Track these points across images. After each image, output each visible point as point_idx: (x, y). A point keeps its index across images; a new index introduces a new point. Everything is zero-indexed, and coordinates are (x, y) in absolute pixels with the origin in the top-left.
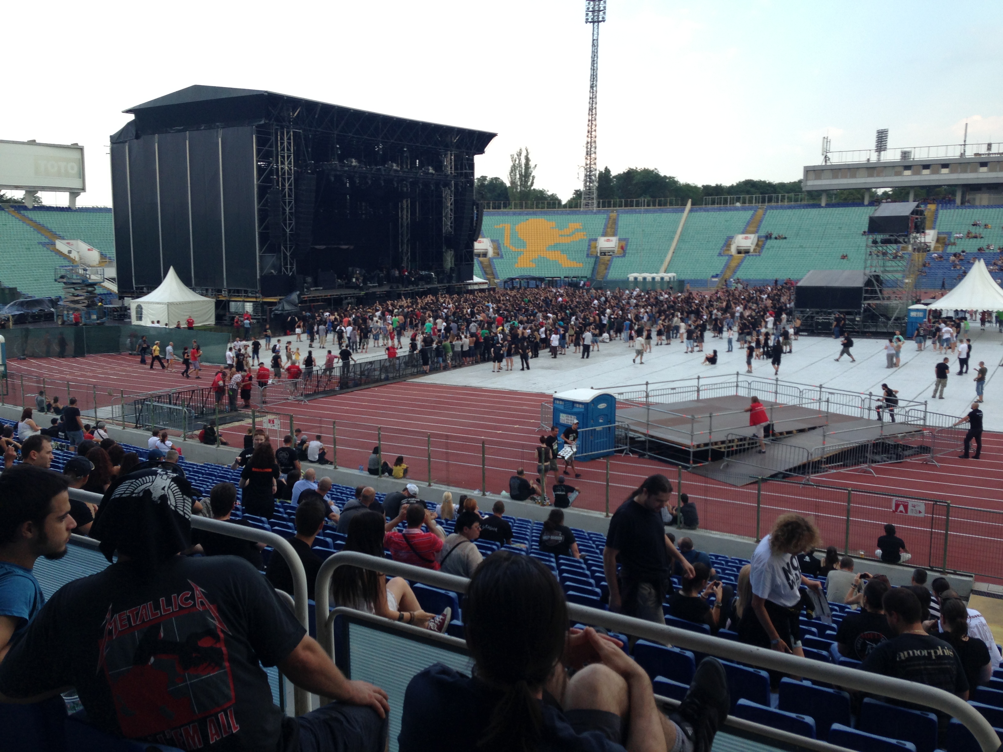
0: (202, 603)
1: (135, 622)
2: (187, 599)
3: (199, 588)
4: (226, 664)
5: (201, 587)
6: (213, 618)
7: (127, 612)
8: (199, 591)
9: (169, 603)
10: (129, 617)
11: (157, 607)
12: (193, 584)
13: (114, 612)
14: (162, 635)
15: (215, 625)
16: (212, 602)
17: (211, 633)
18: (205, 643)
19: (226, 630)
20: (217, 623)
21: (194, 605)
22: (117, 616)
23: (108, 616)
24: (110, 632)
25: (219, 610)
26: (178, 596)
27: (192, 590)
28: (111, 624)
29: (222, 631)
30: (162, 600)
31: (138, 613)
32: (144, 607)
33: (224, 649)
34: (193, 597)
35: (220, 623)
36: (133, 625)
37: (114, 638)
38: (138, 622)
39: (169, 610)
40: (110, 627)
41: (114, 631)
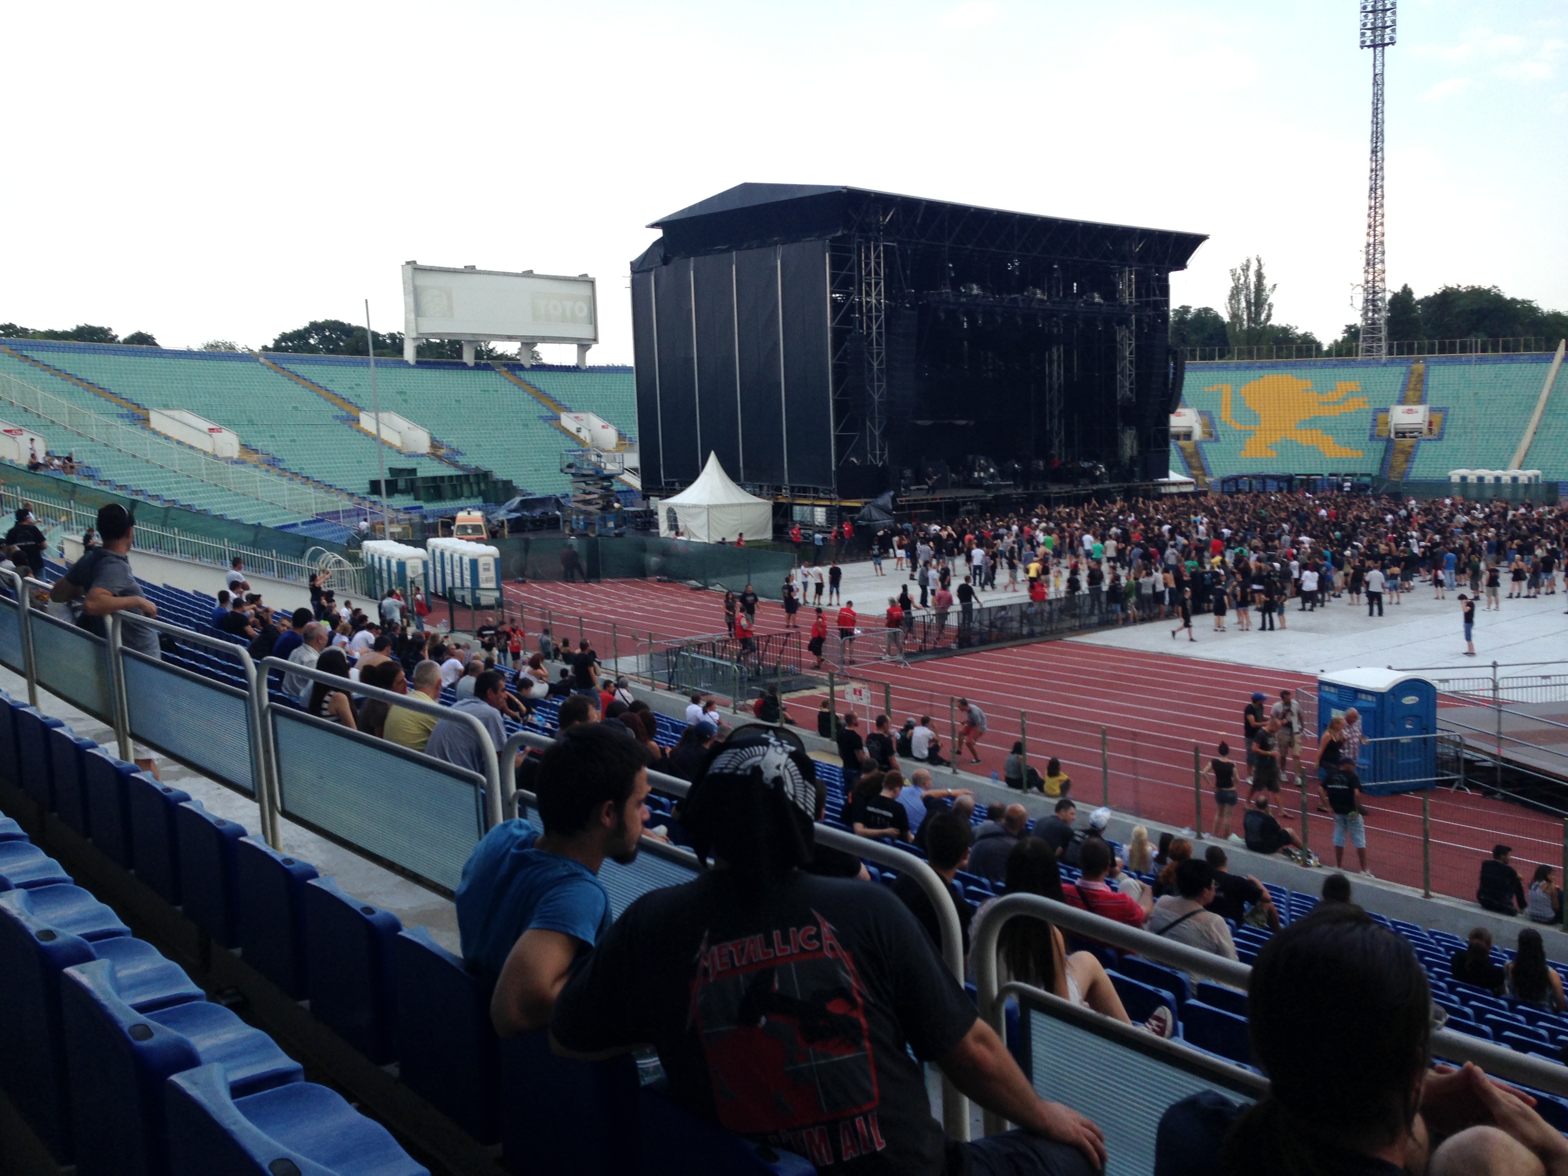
0: (832, 948)
1: (740, 961)
2: (811, 938)
3: (827, 924)
4: (867, 1044)
5: (830, 922)
6: (847, 972)
7: (729, 946)
8: (827, 928)
9: (786, 940)
10: (731, 954)
11: (769, 943)
12: (818, 916)
13: (712, 942)
14: (777, 986)
15: (850, 984)
16: (846, 947)
17: (843, 993)
18: (836, 1007)
19: (865, 992)
20: (852, 980)
21: (821, 949)
22: (714, 949)
23: (703, 948)
24: (706, 970)
25: (856, 961)
26: (799, 930)
27: (817, 925)
28: (706, 960)
29: (860, 994)
30: (776, 934)
31: (743, 949)
32: (751, 941)
33: (863, 1021)
34: (818, 936)
35: (857, 980)
36: (737, 964)
37: (711, 980)
38: (744, 962)
39: (786, 950)
40: (706, 964)
41: (711, 970)
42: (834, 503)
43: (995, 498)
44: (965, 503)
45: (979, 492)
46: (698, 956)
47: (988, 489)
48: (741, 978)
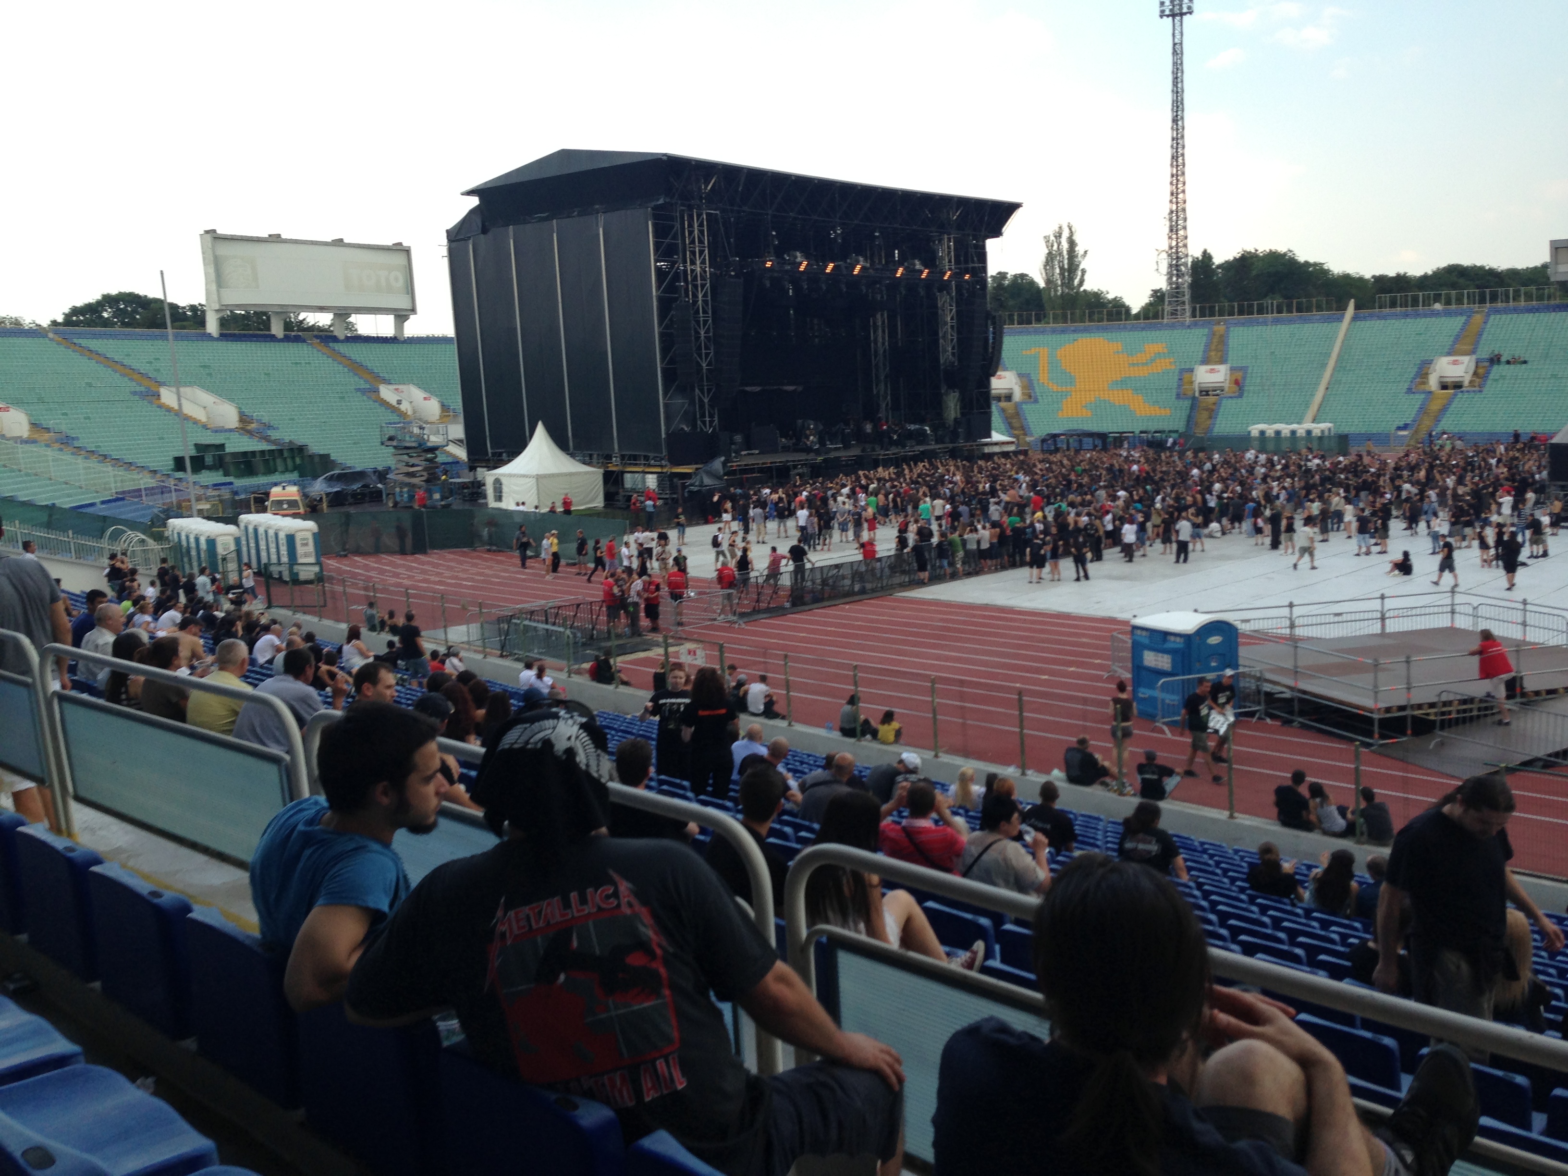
0: (630, 905)
1: (537, 922)
2: (608, 897)
3: (625, 883)
4: (666, 992)
5: (628, 881)
6: (645, 926)
7: (526, 910)
8: (624, 887)
9: (583, 901)
10: (528, 918)
11: (567, 905)
12: (616, 877)
13: (507, 908)
14: (575, 944)
15: (649, 937)
16: (645, 903)
17: (643, 946)
18: (635, 960)
19: (664, 943)
20: (650, 933)
21: (618, 906)
22: (511, 914)
23: (499, 913)
24: (503, 935)
25: (655, 916)
26: (596, 891)
27: (615, 884)
28: (503, 924)
29: (660, 946)
30: (574, 895)
31: (540, 912)
32: (548, 904)
33: (663, 971)
34: (616, 894)
35: (656, 933)
36: (534, 926)
37: (509, 943)
38: (541, 924)
39: (583, 910)
40: (503, 929)
41: (508, 935)
42: (665, 470)
43: (825, 460)
44: (795, 467)
45: (811, 456)
46: (494, 921)
47: (818, 452)
48: (539, 939)
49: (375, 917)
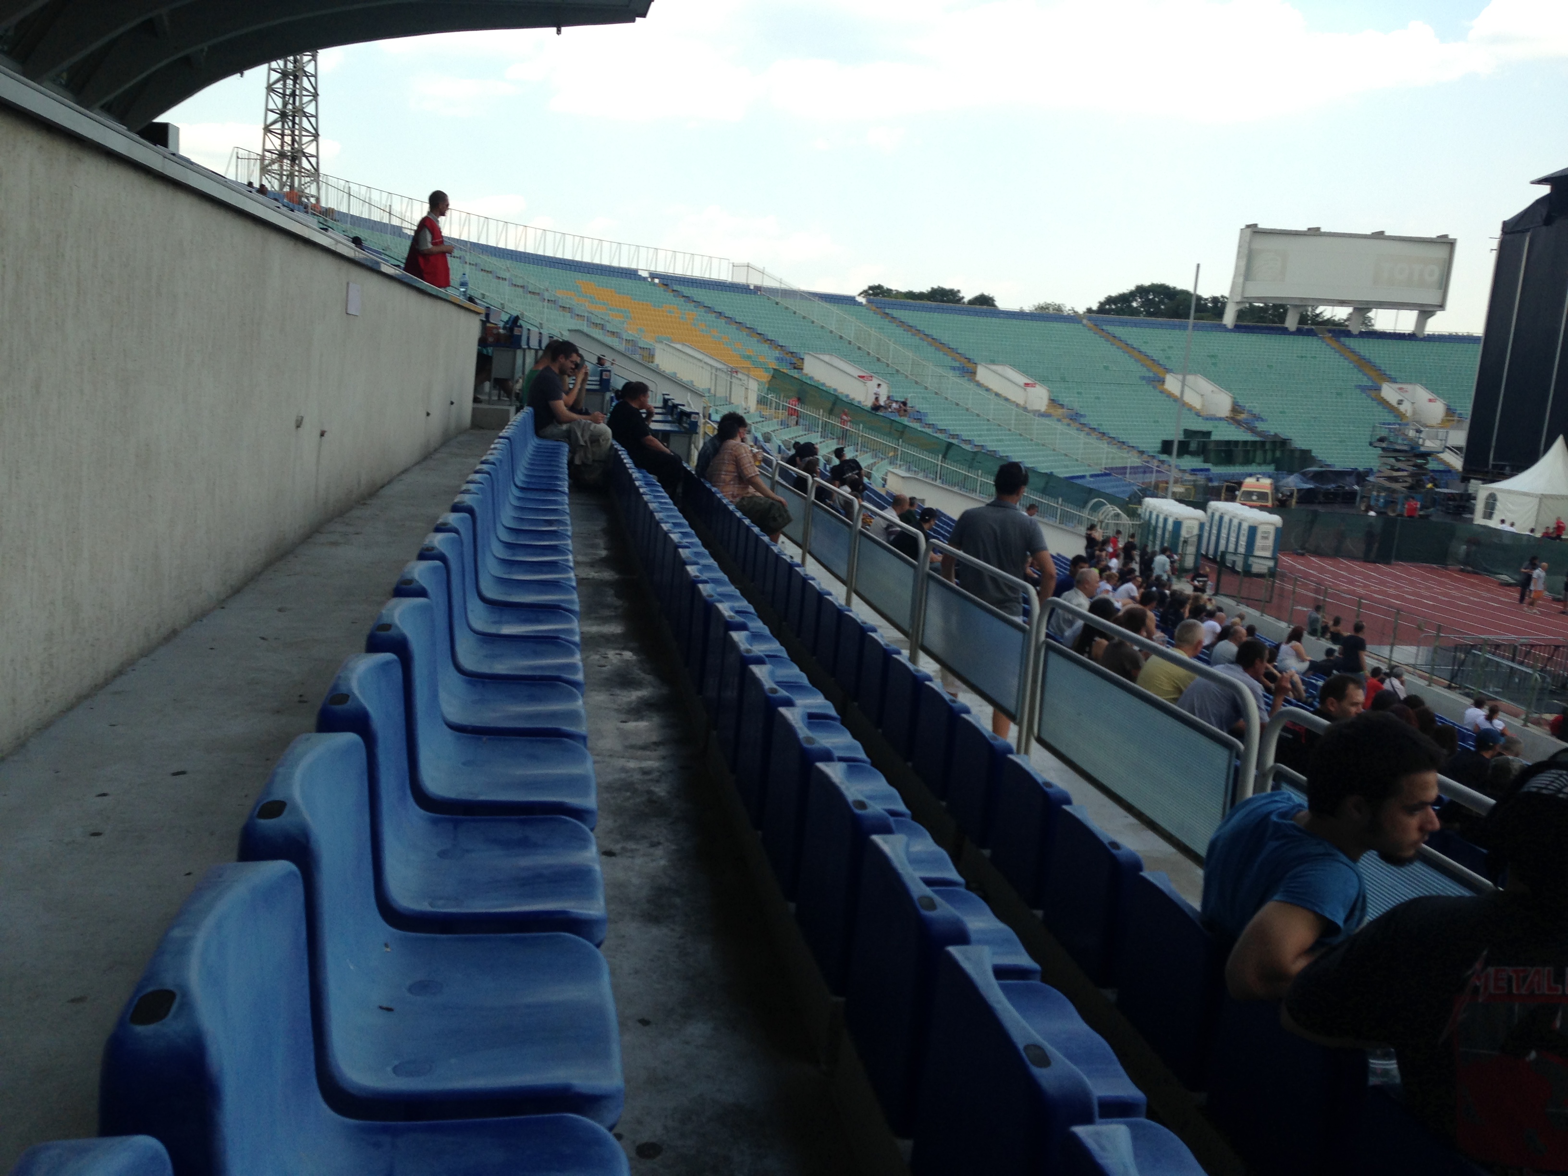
1: (1519, 989)
28: (1479, 979)
37: (1480, 1000)
38: (1523, 991)
40: (1477, 983)
41: (1482, 990)
46: (1470, 972)
48: (1516, 1008)
49: (1327, 928)
